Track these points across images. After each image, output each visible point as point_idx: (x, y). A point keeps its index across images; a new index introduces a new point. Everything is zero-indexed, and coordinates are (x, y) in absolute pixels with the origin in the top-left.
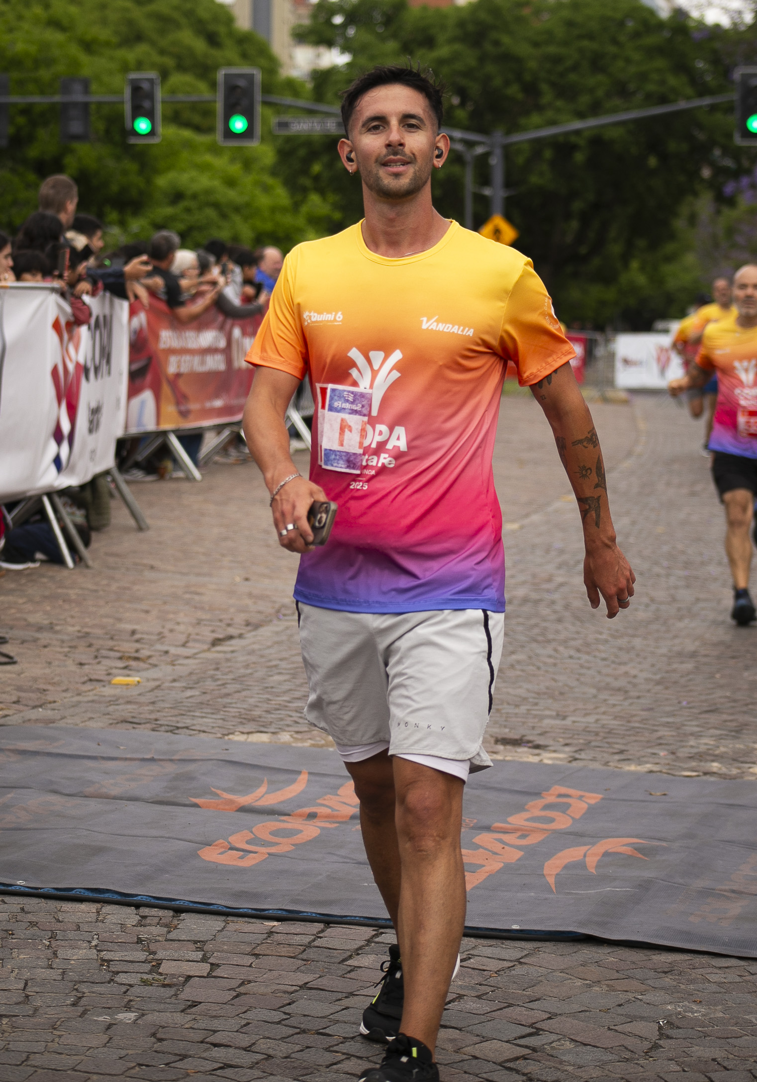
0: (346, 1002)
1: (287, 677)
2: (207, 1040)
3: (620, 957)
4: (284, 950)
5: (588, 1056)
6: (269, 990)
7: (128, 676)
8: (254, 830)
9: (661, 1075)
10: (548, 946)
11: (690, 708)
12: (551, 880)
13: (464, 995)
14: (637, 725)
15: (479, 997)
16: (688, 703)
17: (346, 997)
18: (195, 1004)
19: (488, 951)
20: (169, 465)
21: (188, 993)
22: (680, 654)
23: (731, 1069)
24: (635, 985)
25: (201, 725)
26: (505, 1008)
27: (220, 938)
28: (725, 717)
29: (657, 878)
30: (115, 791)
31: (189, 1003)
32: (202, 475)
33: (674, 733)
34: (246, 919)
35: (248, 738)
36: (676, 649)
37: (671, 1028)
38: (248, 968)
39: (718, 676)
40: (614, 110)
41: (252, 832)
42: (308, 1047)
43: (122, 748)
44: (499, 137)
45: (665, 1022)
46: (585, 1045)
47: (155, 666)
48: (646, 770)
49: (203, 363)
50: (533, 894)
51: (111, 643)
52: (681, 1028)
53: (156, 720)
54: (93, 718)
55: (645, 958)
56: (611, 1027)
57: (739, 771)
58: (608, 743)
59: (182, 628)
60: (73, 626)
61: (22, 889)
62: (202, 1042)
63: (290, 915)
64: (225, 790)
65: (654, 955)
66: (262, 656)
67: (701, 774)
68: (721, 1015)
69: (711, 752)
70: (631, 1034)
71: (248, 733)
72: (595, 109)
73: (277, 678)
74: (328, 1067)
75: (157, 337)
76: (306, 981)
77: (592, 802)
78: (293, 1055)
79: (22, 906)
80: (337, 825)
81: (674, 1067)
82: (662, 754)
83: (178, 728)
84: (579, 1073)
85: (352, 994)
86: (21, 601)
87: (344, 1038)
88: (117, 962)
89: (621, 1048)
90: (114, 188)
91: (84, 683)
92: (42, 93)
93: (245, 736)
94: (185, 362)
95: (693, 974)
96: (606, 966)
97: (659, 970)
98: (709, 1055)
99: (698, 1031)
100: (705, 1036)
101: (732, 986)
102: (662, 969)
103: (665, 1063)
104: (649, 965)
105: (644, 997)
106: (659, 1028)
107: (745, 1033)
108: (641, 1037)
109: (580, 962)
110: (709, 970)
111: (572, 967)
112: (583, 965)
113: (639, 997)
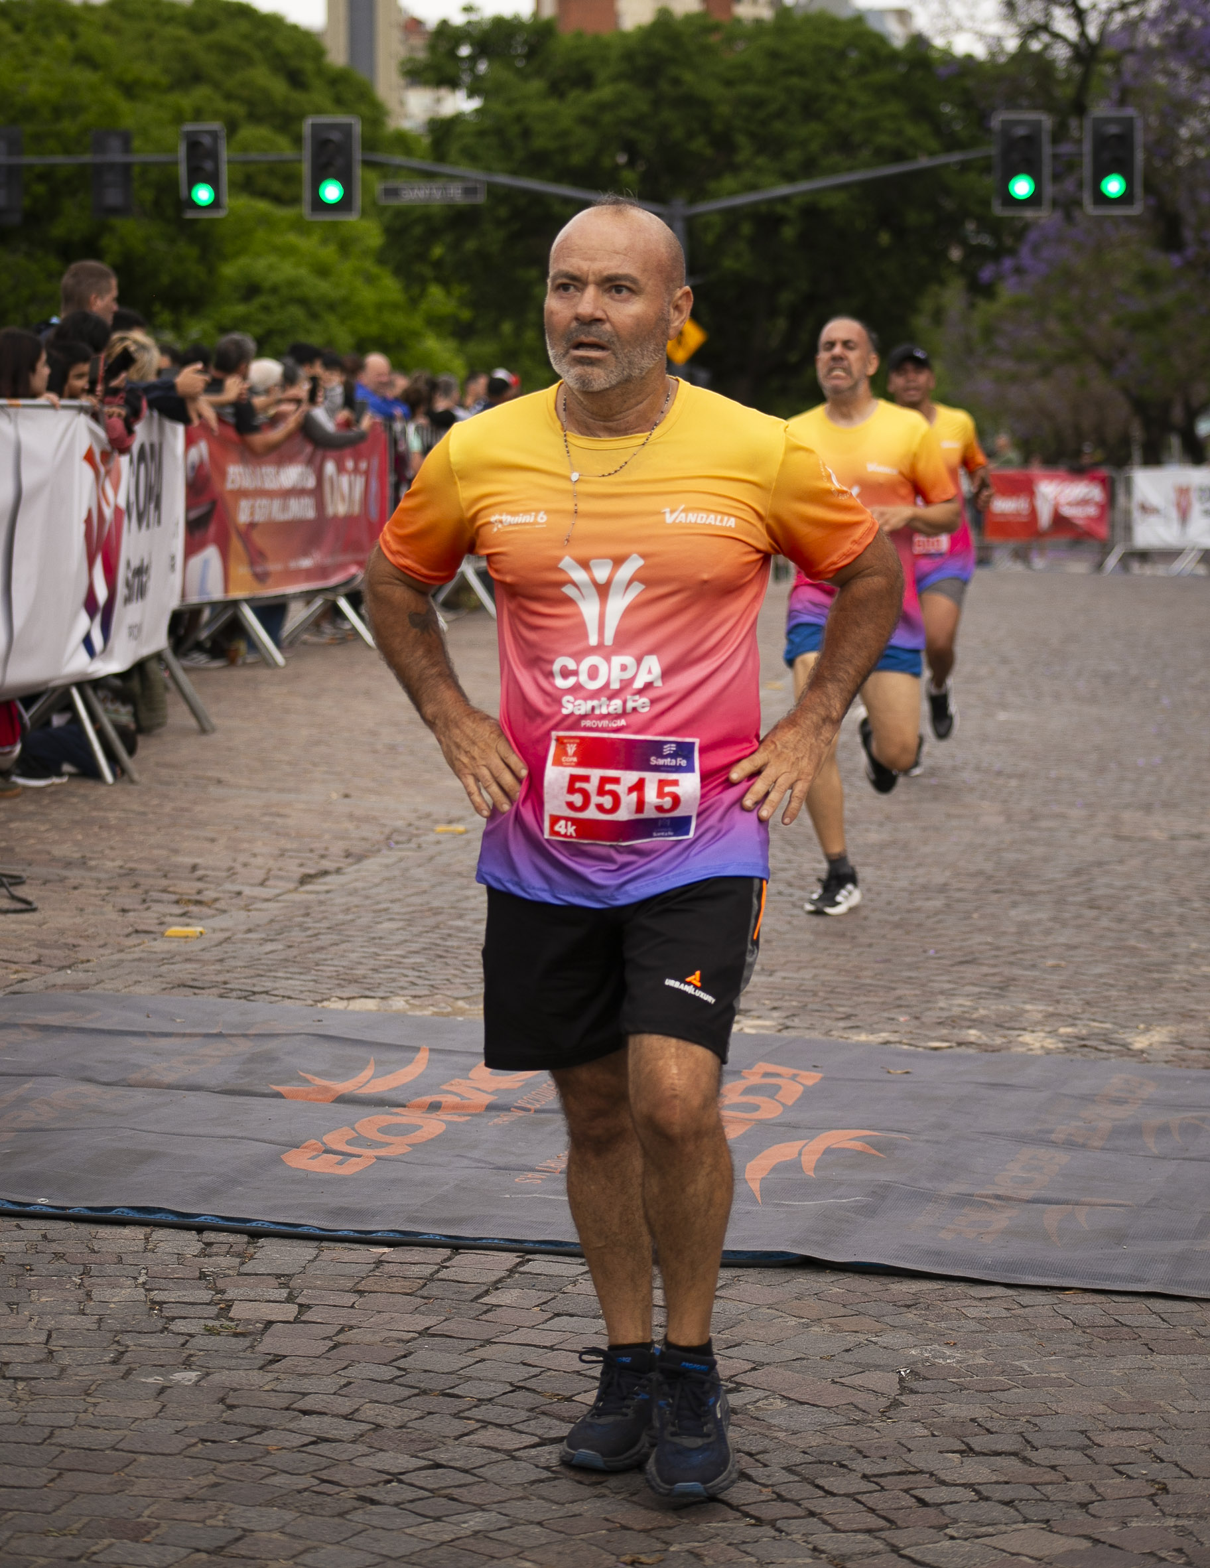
0: (481, 1353)
1: (401, 924)
2: (295, 1406)
3: (847, 1288)
4: (397, 1285)
5: (805, 1418)
6: (378, 1338)
7: (188, 925)
8: (356, 1126)
9: (903, 1441)
10: (752, 1274)
11: (939, 958)
12: (755, 1186)
14: (868, 981)
16: (937, 952)
17: (481, 1346)
18: (278, 1358)
20: (242, 646)
21: (269, 1344)
22: (925, 888)
23: (996, 1432)
24: (868, 1323)
25: (286, 989)
27: (311, 1270)
28: (985, 970)
29: (896, 1182)
30: (170, 1078)
31: (270, 1358)
32: (285, 658)
33: (918, 992)
34: (347, 1245)
35: (348, 1005)
36: (920, 881)
37: (916, 1380)
38: (350, 1310)
39: (975, 916)
40: (834, 170)
41: (353, 1129)
42: (430, 1413)
43: (178, 1020)
44: (681, 206)
45: (908, 1371)
46: (802, 1403)
47: (224, 911)
48: (880, 1040)
49: (285, 508)
51: (164, 882)
52: (929, 1379)
53: (225, 983)
54: (140, 982)
55: (880, 1288)
56: (836, 1380)
57: (1004, 1040)
58: (829, 1005)
59: (259, 861)
60: (113, 860)
61: (44, 1209)
62: (287, 1409)
63: (406, 1239)
64: (317, 1074)
65: (893, 1283)
66: (367, 897)
67: (954, 1044)
68: (982, 1361)
69: (967, 1015)
70: (862, 1389)
71: (349, 999)
72: (809, 168)
73: (387, 925)
74: (456, 1438)
75: (223, 474)
76: (428, 1325)
77: (810, 1083)
78: (410, 1424)
79: (43, 1232)
80: (469, 1118)
81: (920, 1431)
82: (902, 1019)
83: (254, 993)
84: (793, 1440)
85: (489, 1342)
86: (42, 828)
87: (479, 1400)
88: (172, 1305)
89: (848, 1406)
90: (165, 279)
91: (128, 935)
92: (67, 151)
93: (345, 1003)
94: (260, 507)
95: (945, 1308)
96: (829, 1300)
97: (899, 1303)
98: (966, 1414)
99: (952, 1382)
100: (961, 1390)
101: (997, 1323)
102: (903, 1303)
103: (908, 1426)
104: (885, 1297)
105: (880, 1339)
106: (900, 1380)
107: (1014, 1384)
108: (875, 1392)
109: (794, 1295)
110: (966, 1303)
111: (783, 1302)
112: (798, 1298)
113: (873, 1339)
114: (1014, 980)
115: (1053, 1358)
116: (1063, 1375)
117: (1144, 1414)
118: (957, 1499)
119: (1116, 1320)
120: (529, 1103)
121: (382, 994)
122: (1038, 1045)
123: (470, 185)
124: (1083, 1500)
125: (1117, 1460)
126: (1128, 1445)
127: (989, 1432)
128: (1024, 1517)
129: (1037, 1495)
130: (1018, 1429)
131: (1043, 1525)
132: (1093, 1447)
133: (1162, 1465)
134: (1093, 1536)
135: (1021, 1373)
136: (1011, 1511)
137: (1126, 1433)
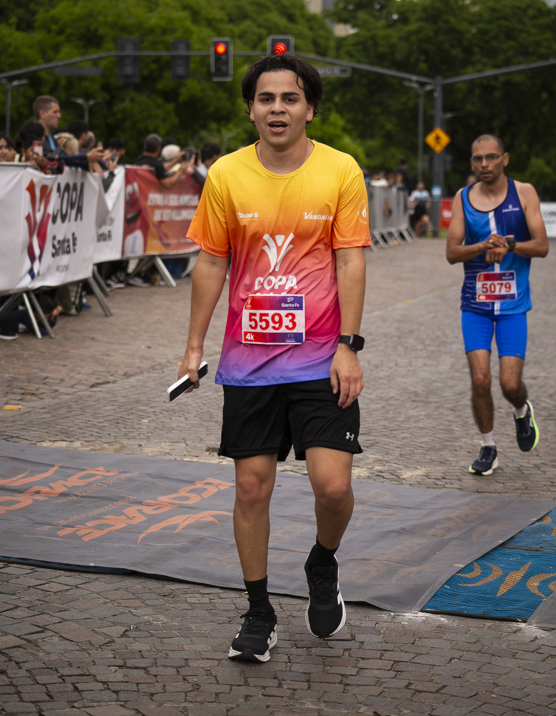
1: (115, 407)
7: (17, 405)
12: (143, 536)
13: (20, 607)
15: (28, 608)
19: (62, 579)
20: (158, 277)
22: (381, 398)
25: (28, 435)
26: (38, 615)
29: (209, 537)
37: (134, 631)
39: (391, 412)
40: (519, 63)
44: (440, 80)
45: (135, 627)
46: (67, 639)
47: (41, 399)
48: (283, 469)
49: (178, 215)
50: (123, 544)
51: (25, 385)
52: (140, 631)
53: (4, 432)
56: (95, 629)
59: (79, 376)
60: (10, 373)
66: (114, 394)
68: (176, 623)
70: (103, 634)
71: (54, 441)
72: (507, 63)
73: (109, 408)
75: (146, 197)
77: (222, 488)
83: (12, 437)
84: (44, 657)
89: (87, 642)
90: (211, 109)
92: (167, 49)
93: (51, 443)
94: (166, 214)
95: (182, 597)
96: (130, 591)
97: (162, 594)
98: (140, 648)
99: (150, 633)
100: (150, 637)
101: (199, 605)
102: (164, 594)
103: (107, 652)
104: (159, 591)
105: (136, 611)
106: (126, 631)
107: (179, 635)
108: (108, 636)
109: (116, 588)
110: (193, 595)
111: (107, 591)
112: (116, 590)
113: (132, 611)
114: (378, 443)
115: (211, 623)
116: (207, 632)
118: (94, 689)
120: (81, 493)
121: (70, 440)
122: (358, 474)
123: (343, 68)
124: (155, 692)
125: (190, 674)
126: (203, 666)
127: (143, 657)
128: (118, 699)
129: (135, 688)
130: (157, 657)
131: (123, 703)
132: (185, 667)
133: (209, 677)
134: (140, 710)
135: (188, 630)
136: (114, 696)
137: (207, 661)
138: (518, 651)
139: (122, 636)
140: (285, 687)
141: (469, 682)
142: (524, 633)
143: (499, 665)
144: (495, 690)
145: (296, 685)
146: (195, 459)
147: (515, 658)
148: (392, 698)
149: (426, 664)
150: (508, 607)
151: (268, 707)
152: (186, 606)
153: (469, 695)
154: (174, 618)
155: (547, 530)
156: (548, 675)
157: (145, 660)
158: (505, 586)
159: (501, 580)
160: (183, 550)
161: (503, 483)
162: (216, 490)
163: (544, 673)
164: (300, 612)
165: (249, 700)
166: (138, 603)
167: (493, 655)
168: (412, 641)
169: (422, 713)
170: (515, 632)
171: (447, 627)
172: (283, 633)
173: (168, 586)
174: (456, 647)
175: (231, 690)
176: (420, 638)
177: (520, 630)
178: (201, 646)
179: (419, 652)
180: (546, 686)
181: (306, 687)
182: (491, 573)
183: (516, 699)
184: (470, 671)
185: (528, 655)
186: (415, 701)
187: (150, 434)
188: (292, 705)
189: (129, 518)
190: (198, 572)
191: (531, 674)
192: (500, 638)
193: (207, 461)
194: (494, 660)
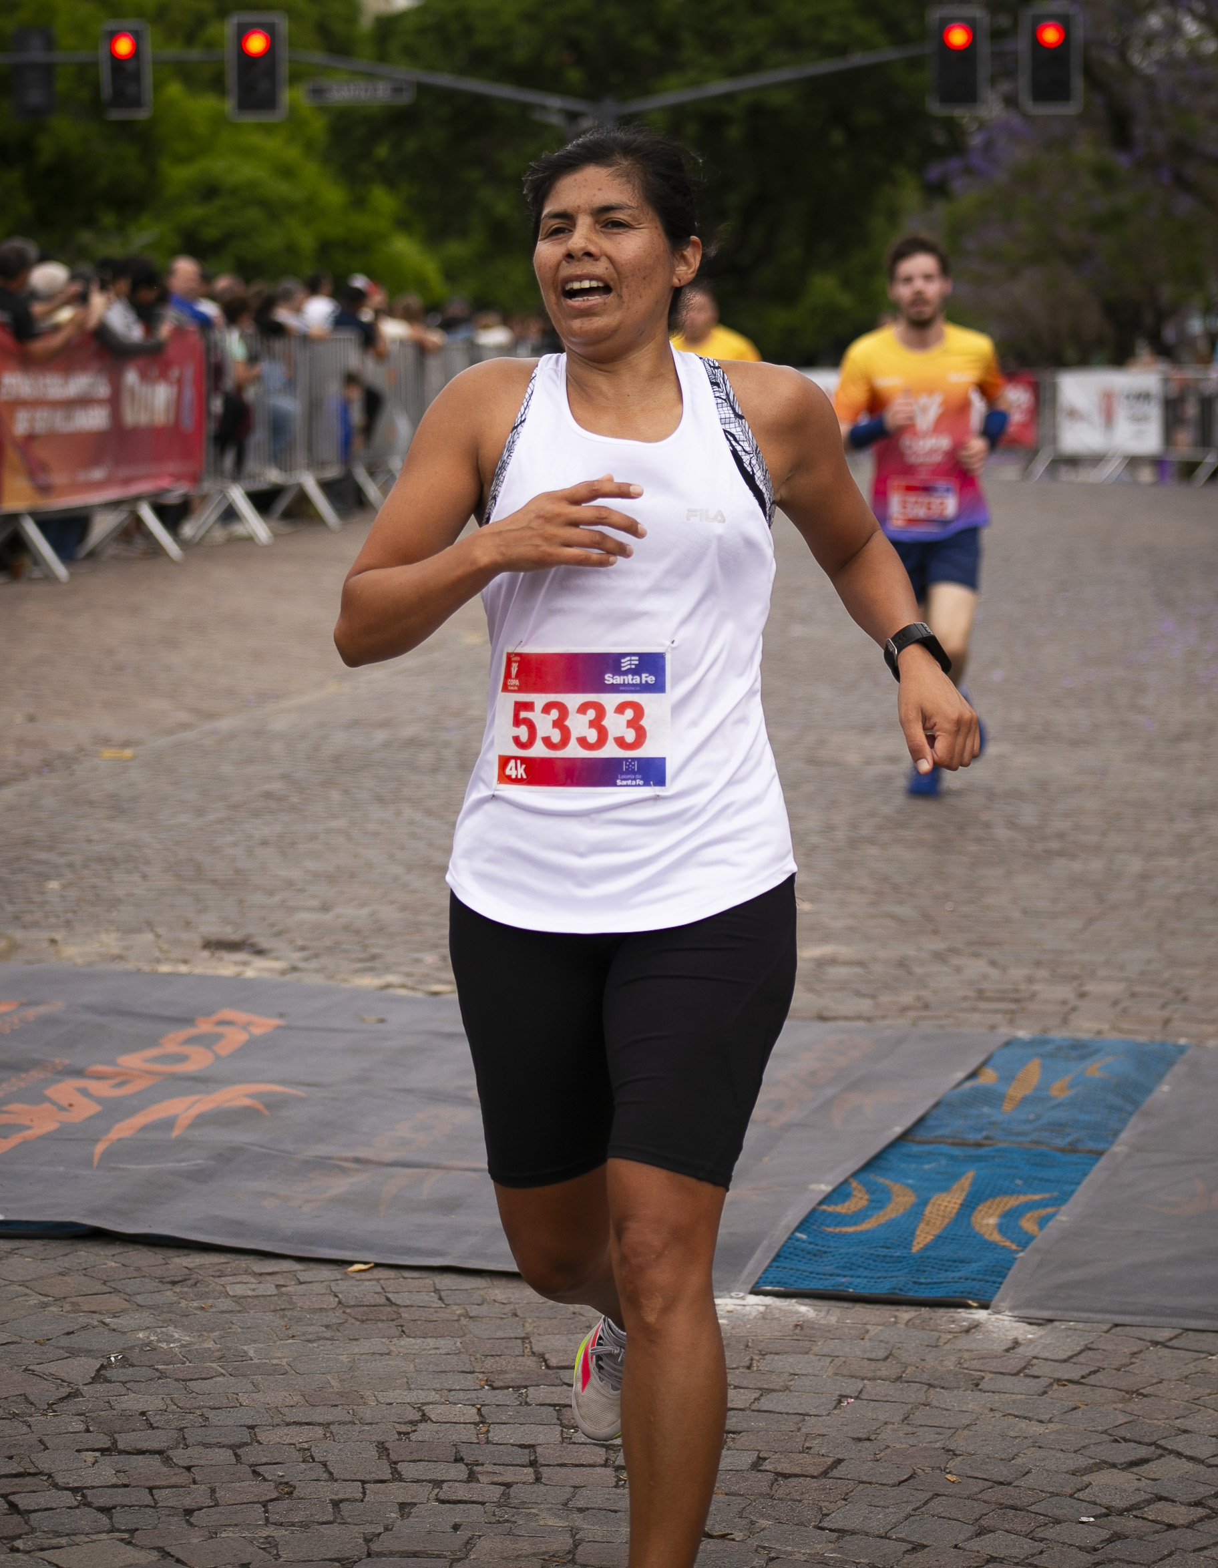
12: (102, 1149)
29: (252, 1144)
32: (72, 572)
37: (120, 1367)
40: (778, 66)
44: (611, 107)
45: (119, 1357)
48: (381, 983)
49: (69, 420)
50: (62, 1169)
52: (134, 1366)
56: (31, 1367)
65: (178, 1256)
68: (211, 1345)
70: (50, 1377)
77: (257, 1031)
81: (76, 1425)
82: (428, 959)
89: (19, 1398)
90: (103, 181)
94: (41, 418)
95: (214, 1284)
96: (94, 1275)
97: (168, 1280)
98: (141, 1407)
99: (157, 1370)
100: (159, 1378)
101: (256, 1302)
102: (172, 1278)
103: (67, 1420)
104: (158, 1272)
105: (116, 1320)
106: (102, 1367)
107: (223, 1371)
108: (63, 1381)
109: (61, 1270)
110: (239, 1279)
111: (42, 1278)
112: (61, 1274)
113: (108, 1320)
115: (290, 1341)
116: (284, 1362)
117: (336, 1406)
118: (54, 1506)
119: (388, 1299)
123: (398, 84)
124: (194, 1506)
125: (264, 1460)
126: (291, 1442)
127: (151, 1427)
128: (113, 1526)
129: (148, 1500)
130: (184, 1423)
131: (126, 1536)
132: (251, 1444)
133: (310, 1465)
134: (168, 1549)
135: (240, 1359)
136: (104, 1519)
137: (298, 1428)
138: (982, 1374)
139: (94, 1380)
140: (482, 1478)
141: (889, 1450)
142: (987, 1331)
143: (949, 1408)
144: (951, 1464)
145: (509, 1475)
146: (183, 969)
147: (980, 1390)
148: (726, 1494)
149: (787, 1413)
150: (943, 1276)
151: (456, 1527)
152: (225, 1304)
153: (896, 1480)
154: (205, 1334)
155: (990, 1097)
156: (1060, 1426)
157: (159, 1432)
158: (927, 1229)
159: (916, 1213)
160: (199, 1176)
161: (873, 997)
162: (243, 1037)
163: (1050, 1421)
164: (485, 1308)
165: (411, 1513)
166: (116, 1302)
167: (930, 1385)
168: (746, 1362)
169: (802, 1524)
170: (967, 1331)
171: (816, 1326)
172: (455, 1357)
173: (177, 1260)
174: (845, 1372)
175: (364, 1493)
176: (763, 1354)
177: (976, 1326)
178: (276, 1395)
179: (766, 1386)
180: (1062, 1450)
181: (531, 1478)
182: (889, 1200)
183: (1001, 1483)
184: (886, 1423)
185: (1008, 1383)
186: (779, 1499)
187: (70, 916)
188: (508, 1521)
189: (62, 1108)
190: (240, 1223)
191: (1023, 1424)
192: (936, 1346)
193: (210, 972)
194: (937, 1395)
